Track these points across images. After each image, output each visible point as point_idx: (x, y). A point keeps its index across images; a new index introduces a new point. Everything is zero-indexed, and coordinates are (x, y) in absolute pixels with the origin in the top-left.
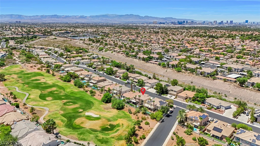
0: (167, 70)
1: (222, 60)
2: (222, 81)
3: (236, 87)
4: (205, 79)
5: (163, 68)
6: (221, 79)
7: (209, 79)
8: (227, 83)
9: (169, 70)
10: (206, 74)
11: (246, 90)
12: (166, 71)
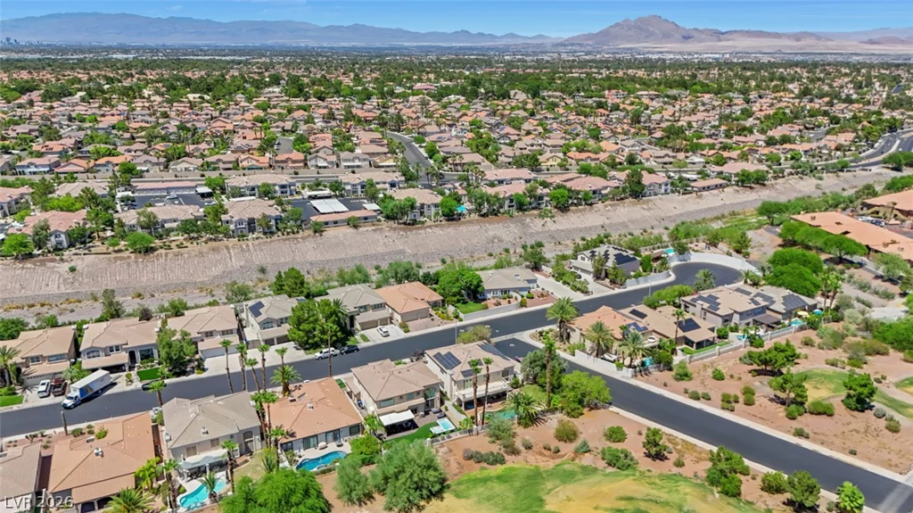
0: (66, 266)
1: (148, 171)
2: (350, 230)
3: (402, 233)
4: (289, 239)
5: (29, 265)
6: (336, 222)
7: (302, 238)
8: (365, 229)
9: (82, 261)
10: (273, 222)
11: (429, 230)
12: (73, 270)
